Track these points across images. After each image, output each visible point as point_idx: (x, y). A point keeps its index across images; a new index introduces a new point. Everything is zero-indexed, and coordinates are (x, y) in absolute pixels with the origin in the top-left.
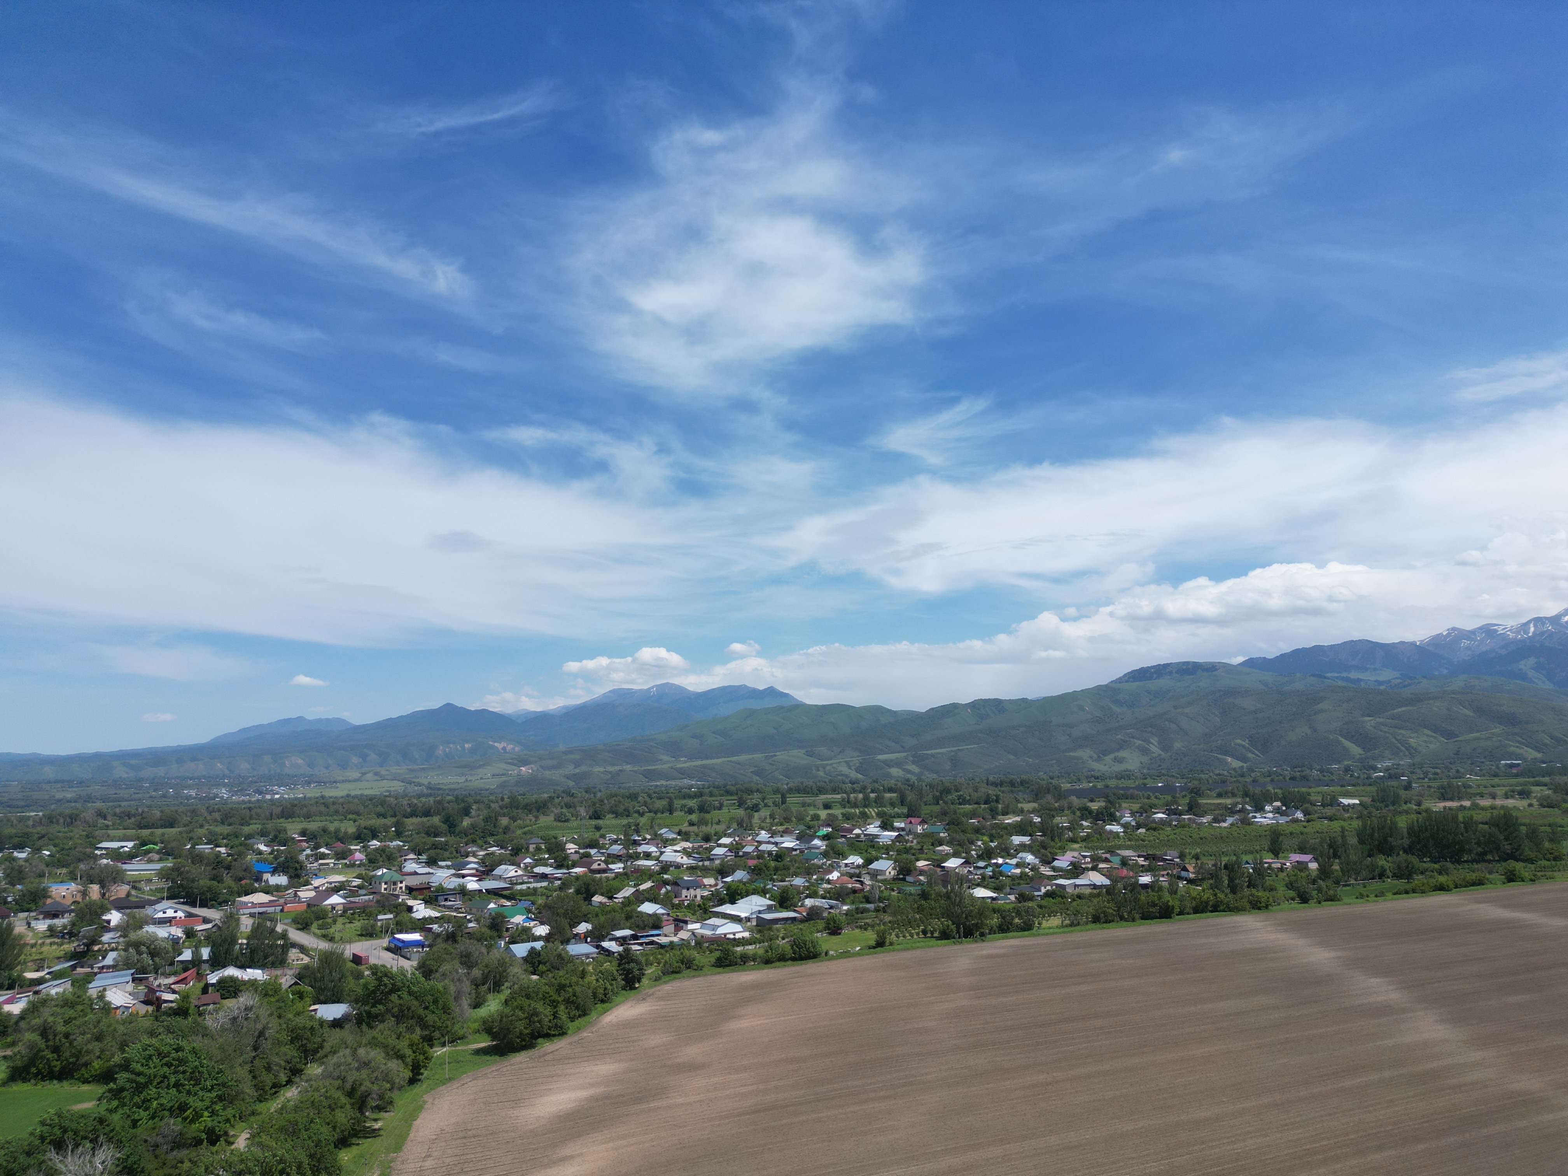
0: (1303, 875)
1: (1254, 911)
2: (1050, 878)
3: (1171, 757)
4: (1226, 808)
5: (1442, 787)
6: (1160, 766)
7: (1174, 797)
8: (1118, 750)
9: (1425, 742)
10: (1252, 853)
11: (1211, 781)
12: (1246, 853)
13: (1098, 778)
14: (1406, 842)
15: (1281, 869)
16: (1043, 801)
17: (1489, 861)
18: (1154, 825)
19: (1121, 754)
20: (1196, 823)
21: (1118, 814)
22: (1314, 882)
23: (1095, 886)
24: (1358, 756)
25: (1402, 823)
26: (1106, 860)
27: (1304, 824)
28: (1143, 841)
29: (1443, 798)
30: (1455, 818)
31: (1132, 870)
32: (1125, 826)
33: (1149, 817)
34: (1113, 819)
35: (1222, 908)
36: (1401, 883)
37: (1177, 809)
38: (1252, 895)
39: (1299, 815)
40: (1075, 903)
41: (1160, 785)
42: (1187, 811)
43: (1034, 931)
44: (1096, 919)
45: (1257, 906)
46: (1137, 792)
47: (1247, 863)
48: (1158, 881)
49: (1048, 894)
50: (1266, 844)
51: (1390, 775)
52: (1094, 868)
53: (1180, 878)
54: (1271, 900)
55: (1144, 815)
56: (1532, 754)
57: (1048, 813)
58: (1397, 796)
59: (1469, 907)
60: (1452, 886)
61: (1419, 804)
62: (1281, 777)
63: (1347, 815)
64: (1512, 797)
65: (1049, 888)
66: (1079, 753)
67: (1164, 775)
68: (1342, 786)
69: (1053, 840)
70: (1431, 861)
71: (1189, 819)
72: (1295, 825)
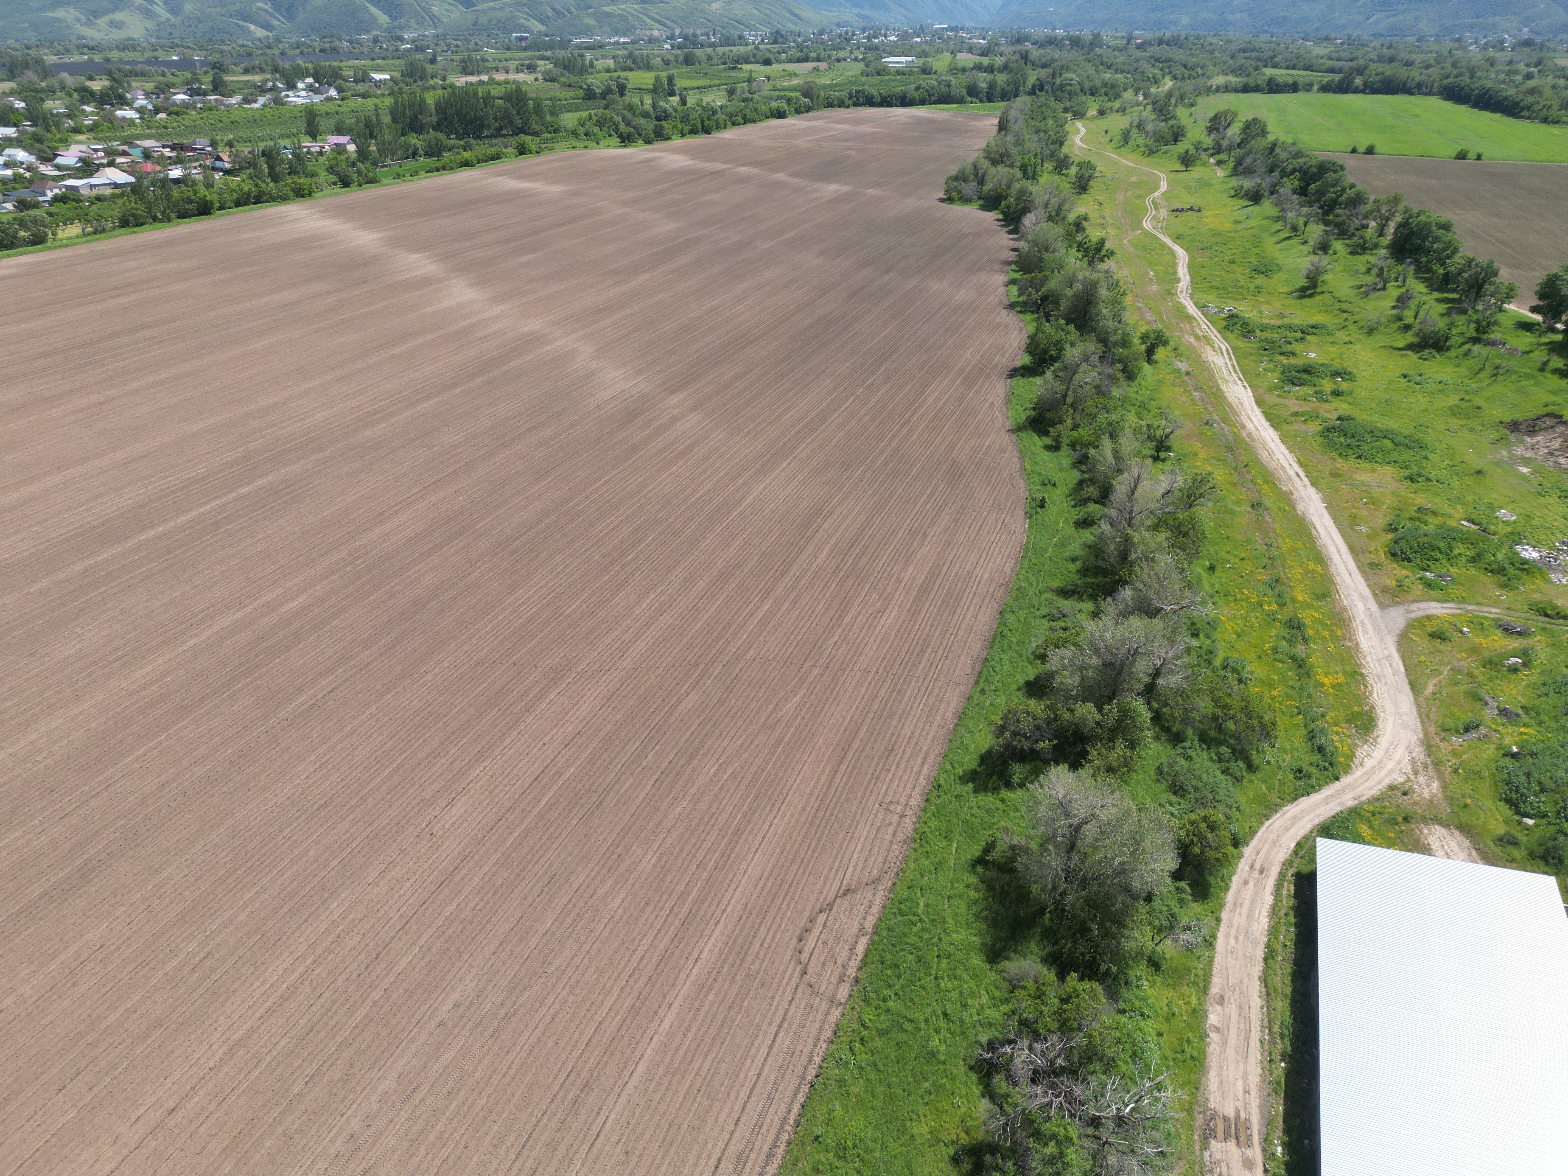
0: (343, 158)
1: (297, 200)
2: (55, 179)
3: (183, 22)
4: (254, 85)
5: (463, 61)
6: (171, 34)
7: (194, 74)
8: (113, 11)
9: (447, 10)
10: (288, 136)
11: (235, 55)
12: (282, 136)
13: (93, 49)
14: (434, 119)
15: (321, 153)
16: (23, 80)
17: (504, 136)
18: (175, 109)
19: (118, 16)
20: (224, 105)
21: (128, 96)
22: (353, 165)
23: (116, 186)
24: (385, 26)
25: (430, 99)
26: (124, 154)
27: (339, 102)
28: (165, 127)
29: (465, 72)
30: (475, 93)
31: (159, 163)
32: (141, 110)
33: (167, 99)
34: (123, 102)
35: (265, 198)
36: (432, 161)
37: (200, 88)
38: (294, 183)
39: (333, 93)
40: (94, 207)
41: (175, 58)
42: (212, 91)
43: (49, 244)
44: (124, 223)
45: (300, 193)
46: (147, 68)
47: (286, 148)
48: (189, 174)
49: (56, 199)
50: (303, 126)
51: (416, 47)
52: (111, 164)
53: (214, 169)
54: (314, 186)
55: (162, 96)
56: (537, 27)
57: (33, 95)
58: (423, 70)
59: (489, 181)
60: (475, 162)
61: (444, 79)
62: (310, 50)
63: (379, 92)
64: (522, 71)
65: (56, 191)
66: (60, 13)
67: (178, 46)
68: (373, 59)
69: (49, 131)
70: (457, 138)
71: (216, 100)
72: (330, 104)
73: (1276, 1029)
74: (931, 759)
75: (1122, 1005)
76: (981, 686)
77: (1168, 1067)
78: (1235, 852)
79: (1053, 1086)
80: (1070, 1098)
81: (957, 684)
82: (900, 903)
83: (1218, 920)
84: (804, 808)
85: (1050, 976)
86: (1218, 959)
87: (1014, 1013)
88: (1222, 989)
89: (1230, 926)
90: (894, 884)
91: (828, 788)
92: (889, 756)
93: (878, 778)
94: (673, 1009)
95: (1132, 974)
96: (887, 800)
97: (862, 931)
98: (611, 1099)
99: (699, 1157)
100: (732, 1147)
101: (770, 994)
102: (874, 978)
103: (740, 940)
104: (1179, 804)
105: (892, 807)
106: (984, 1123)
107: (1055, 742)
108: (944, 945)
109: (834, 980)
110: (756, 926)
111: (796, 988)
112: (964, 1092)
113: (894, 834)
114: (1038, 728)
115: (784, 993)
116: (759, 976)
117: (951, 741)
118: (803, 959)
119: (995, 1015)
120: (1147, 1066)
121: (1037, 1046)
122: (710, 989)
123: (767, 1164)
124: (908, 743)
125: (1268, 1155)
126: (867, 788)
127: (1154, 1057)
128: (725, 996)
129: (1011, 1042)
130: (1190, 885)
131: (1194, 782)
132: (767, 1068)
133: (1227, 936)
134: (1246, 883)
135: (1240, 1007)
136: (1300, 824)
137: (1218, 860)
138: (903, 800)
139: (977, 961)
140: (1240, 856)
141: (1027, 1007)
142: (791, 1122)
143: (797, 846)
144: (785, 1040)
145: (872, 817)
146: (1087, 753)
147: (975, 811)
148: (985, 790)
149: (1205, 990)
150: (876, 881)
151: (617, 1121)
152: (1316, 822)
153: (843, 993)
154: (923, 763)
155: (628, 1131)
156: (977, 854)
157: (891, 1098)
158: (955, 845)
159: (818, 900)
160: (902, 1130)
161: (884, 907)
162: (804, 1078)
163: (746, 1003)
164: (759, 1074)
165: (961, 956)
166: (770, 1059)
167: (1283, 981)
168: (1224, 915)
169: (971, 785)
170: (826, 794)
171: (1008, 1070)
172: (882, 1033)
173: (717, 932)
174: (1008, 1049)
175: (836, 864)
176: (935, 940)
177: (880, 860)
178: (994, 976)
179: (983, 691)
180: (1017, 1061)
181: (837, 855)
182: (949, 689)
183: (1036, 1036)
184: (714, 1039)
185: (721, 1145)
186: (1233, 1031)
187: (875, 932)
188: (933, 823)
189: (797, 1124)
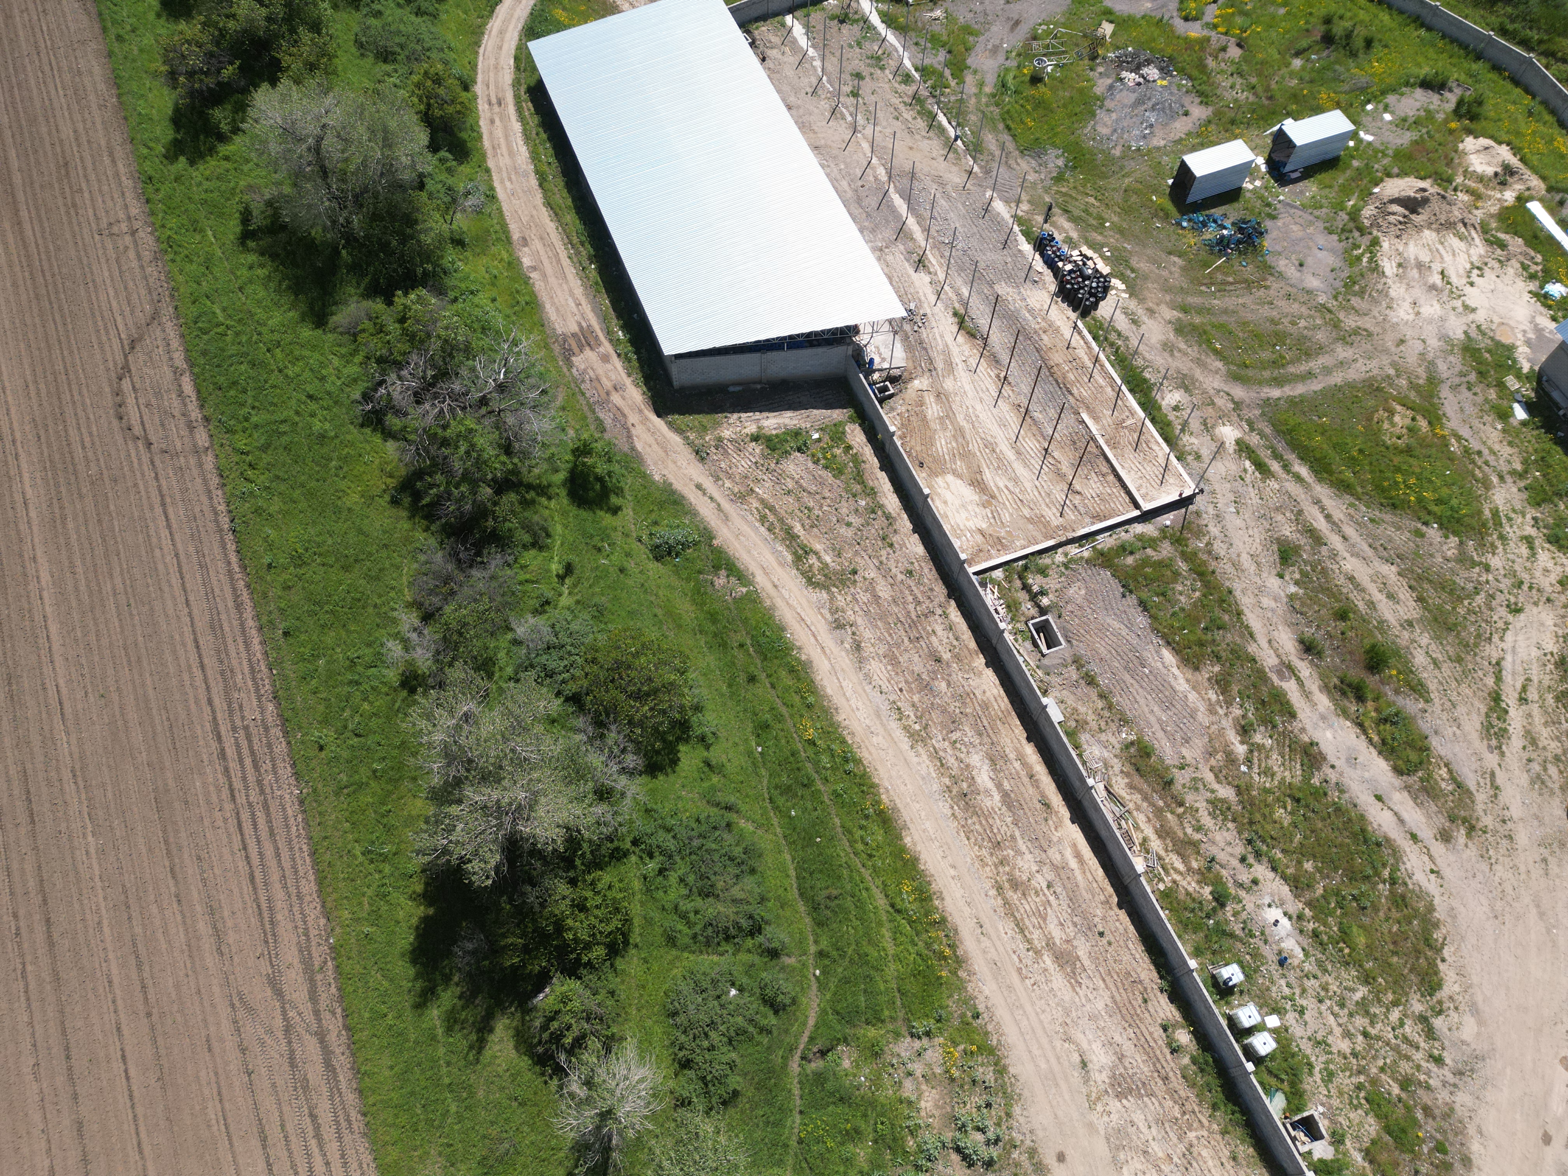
73: (575, 240)
74: (119, 153)
75: (452, 295)
76: (113, 32)
77: (514, 323)
78: (469, 95)
79: (436, 396)
80: (454, 397)
81: (83, 42)
82: (196, 323)
83: (488, 171)
84: (15, 284)
85: (378, 305)
86: (505, 208)
87: (368, 358)
88: (521, 232)
89: (500, 171)
90: (176, 308)
91: (25, 247)
92: (67, 173)
93: (74, 205)
94: (40, 560)
95: (446, 262)
96: (104, 224)
97: (177, 373)
98: (47, 670)
99: (174, 652)
100: (199, 625)
101: (130, 484)
102: (223, 408)
103: (57, 457)
104: (396, 71)
105: (115, 229)
106: (400, 460)
107: (238, 63)
108: (267, 337)
109: (184, 432)
110: (63, 433)
111: (152, 462)
112: (368, 448)
113: (139, 257)
114: (210, 55)
115: (143, 475)
116: (105, 476)
117: (125, 118)
118: (137, 434)
119: (353, 370)
120: (498, 332)
121: (405, 373)
122: (64, 519)
123: (241, 614)
124: (79, 146)
125: (615, 342)
126: (70, 223)
127: (499, 322)
128: (85, 514)
129: (381, 383)
130: (449, 151)
131: (397, 40)
132: (179, 546)
133: (502, 182)
134: (492, 122)
135: (542, 238)
136: (508, 36)
137: (459, 112)
138: (121, 215)
139: (307, 332)
140: (475, 97)
141: (376, 346)
142: (237, 569)
143: (40, 329)
144: (177, 513)
145: (100, 252)
146: (279, 61)
147: (206, 185)
148: (202, 156)
149: (508, 240)
150: (155, 316)
151: (70, 681)
152: (520, 27)
153: (202, 437)
154: (114, 161)
155: (88, 680)
156: (238, 230)
157: (310, 494)
158: (210, 233)
159: (108, 370)
160: (338, 511)
161: (182, 336)
162: (221, 530)
163: (112, 507)
164: (177, 555)
165: (289, 338)
166: (177, 537)
167: (563, 198)
168: (491, 164)
169: (182, 159)
170: (28, 256)
171: (393, 407)
172: (264, 448)
173: (24, 466)
174: (382, 391)
175: (100, 323)
176: (255, 337)
177: (143, 292)
178: (330, 337)
179: (119, 38)
180: (396, 395)
181: (93, 315)
182: (78, 53)
183: (399, 365)
184: (106, 555)
185: (187, 630)
186: (546, 262)
187: (192, 365)
188: (173, 222)
189: (244, 568)
